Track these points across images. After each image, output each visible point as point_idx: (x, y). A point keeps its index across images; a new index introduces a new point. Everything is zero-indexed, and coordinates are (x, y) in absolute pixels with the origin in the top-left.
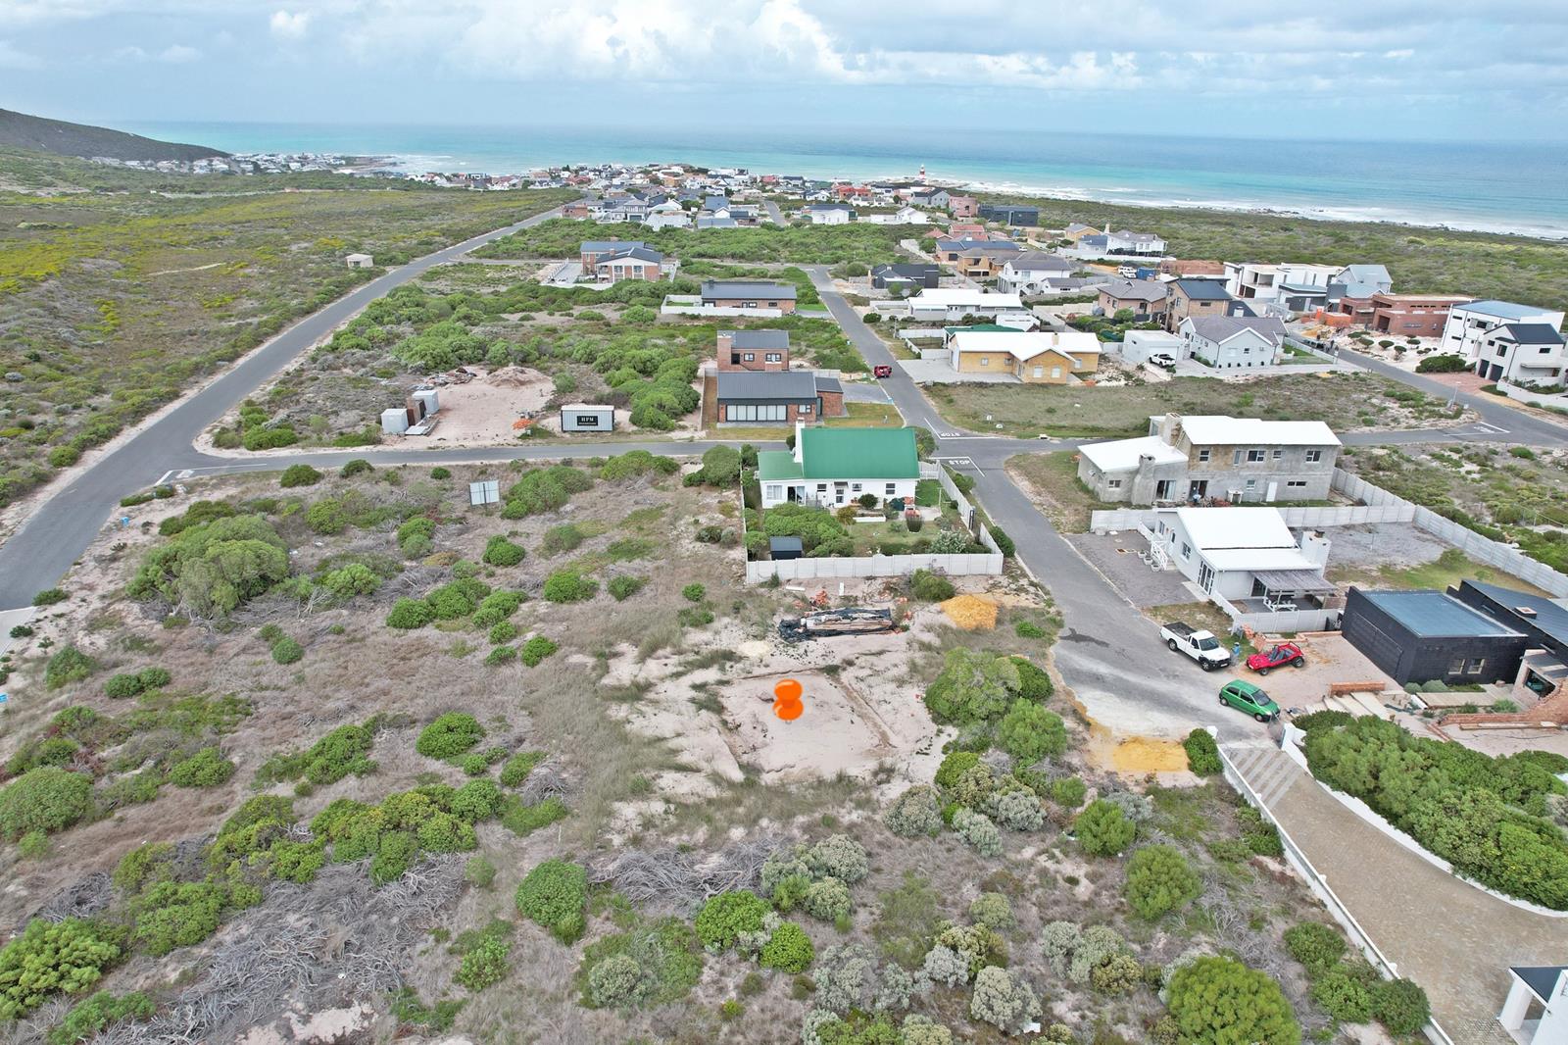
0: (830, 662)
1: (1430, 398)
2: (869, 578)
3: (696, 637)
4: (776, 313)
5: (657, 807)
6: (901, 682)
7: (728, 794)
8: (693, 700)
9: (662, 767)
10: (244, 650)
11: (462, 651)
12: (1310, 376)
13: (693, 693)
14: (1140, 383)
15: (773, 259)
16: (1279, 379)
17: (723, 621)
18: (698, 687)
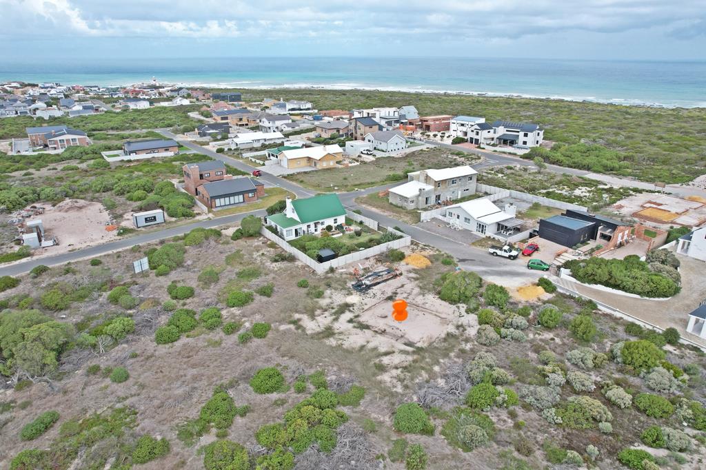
0: (387, 296)
1: (466, 154)
2: (367, 259)
3: (324, 302)
4: (170, 154)
5: (395, 372)
6: (422, 294)
7: (415, 357)
8: (354, 327)
9: (378, 356)
10: (86, 384)
11: (218, 343)
12: (422, 150)
13: (351, 325)
14: (364, 163)
15: (135, 128)
16: (413, 153)
17: (328, 292)
18: (350, 321)
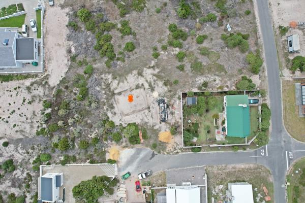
0: (151, 108)
3: (160, 83)
6: (142, 120)
9: (119, 80)
13: (141, 84)
17: (166, 89)
18: (143, 85)
